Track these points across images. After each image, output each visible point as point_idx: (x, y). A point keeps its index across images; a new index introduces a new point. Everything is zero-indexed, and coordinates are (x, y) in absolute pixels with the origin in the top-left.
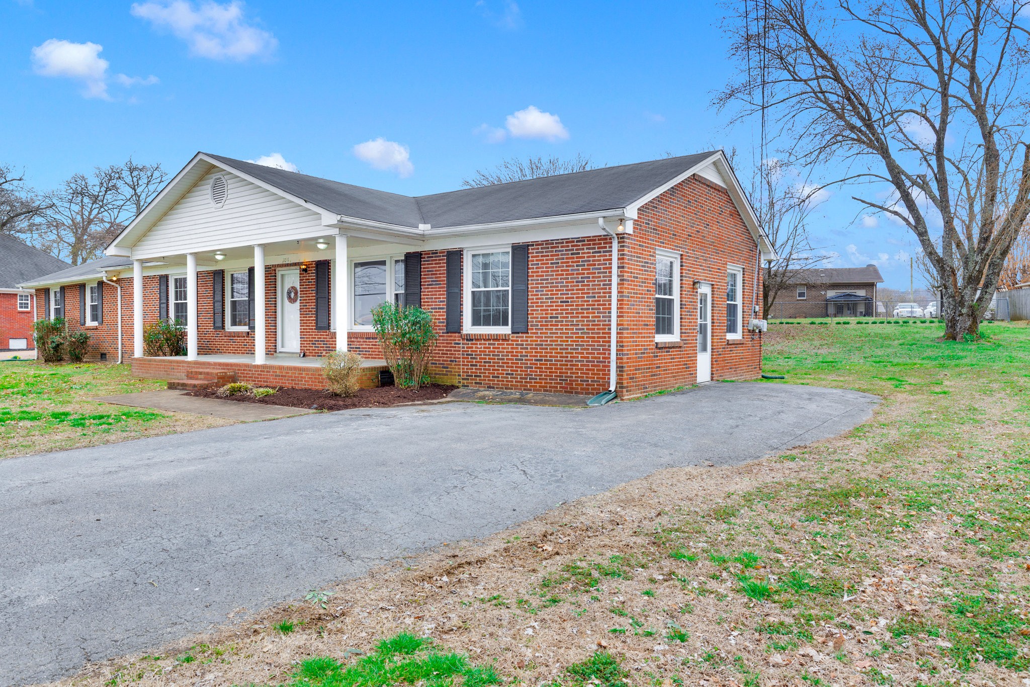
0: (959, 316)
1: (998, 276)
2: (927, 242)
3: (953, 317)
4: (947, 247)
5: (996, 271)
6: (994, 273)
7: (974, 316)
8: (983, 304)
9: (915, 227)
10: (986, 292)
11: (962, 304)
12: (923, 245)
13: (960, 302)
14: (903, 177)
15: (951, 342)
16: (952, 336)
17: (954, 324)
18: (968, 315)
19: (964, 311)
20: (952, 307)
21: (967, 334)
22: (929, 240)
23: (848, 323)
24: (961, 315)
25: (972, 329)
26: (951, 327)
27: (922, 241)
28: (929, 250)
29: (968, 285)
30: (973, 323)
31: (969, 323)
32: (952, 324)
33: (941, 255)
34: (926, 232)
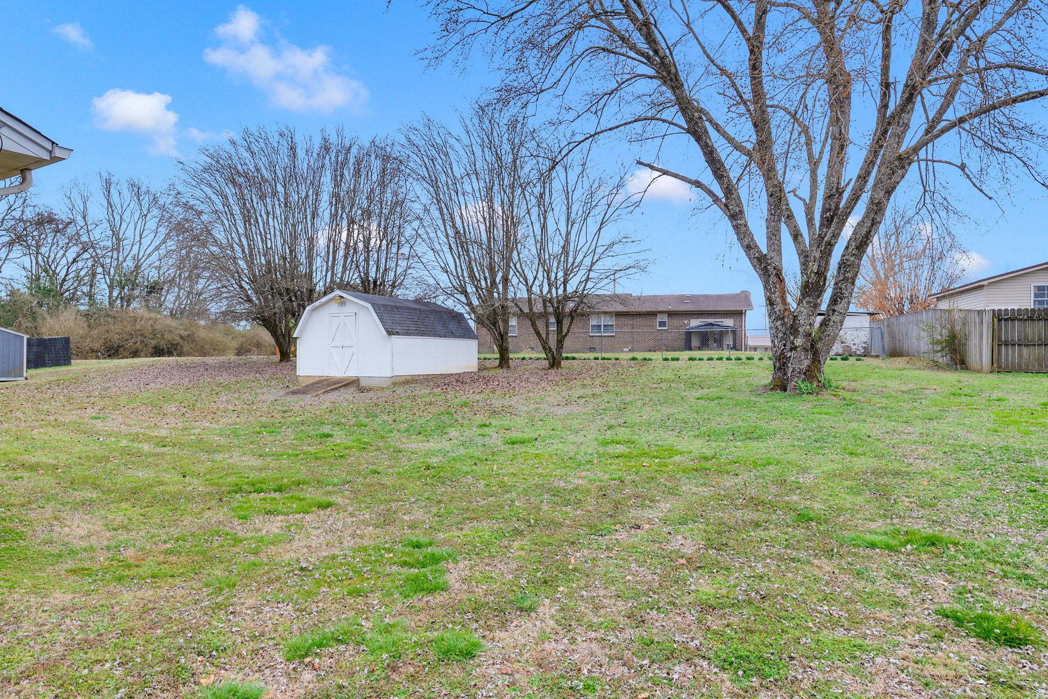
0: (791, 350)
1: (853, 284)
2: (743, 229)
3: (782, 353)
4: (773, 236)
5: (849, 275)
6: (845, 279)
7: (815, 351)
8: (830, 331)
9: (726, 205)
10: (834, 311)
11: (794, 330)
12: (737, 234)
13: (792, 327)
14: (707, 124)
15: (780, 394)
16: (781, 385)
17: (784, 364)
18: (805, 350)
19: (799, 342)
20: (780, 335)
21: (804, 380)
22: (745, 226)
23: (678, 359)
24: (794, 348)
25: (811, 374)
26: (780, 368)
27: (736, 228)
28: (747, 241)
29: (804, 298)
30: (813, 362)
31: (806, 363)
32: (781, 363)
33: (765, 251)
34: (741, 212)
